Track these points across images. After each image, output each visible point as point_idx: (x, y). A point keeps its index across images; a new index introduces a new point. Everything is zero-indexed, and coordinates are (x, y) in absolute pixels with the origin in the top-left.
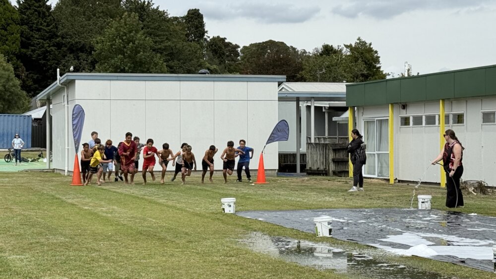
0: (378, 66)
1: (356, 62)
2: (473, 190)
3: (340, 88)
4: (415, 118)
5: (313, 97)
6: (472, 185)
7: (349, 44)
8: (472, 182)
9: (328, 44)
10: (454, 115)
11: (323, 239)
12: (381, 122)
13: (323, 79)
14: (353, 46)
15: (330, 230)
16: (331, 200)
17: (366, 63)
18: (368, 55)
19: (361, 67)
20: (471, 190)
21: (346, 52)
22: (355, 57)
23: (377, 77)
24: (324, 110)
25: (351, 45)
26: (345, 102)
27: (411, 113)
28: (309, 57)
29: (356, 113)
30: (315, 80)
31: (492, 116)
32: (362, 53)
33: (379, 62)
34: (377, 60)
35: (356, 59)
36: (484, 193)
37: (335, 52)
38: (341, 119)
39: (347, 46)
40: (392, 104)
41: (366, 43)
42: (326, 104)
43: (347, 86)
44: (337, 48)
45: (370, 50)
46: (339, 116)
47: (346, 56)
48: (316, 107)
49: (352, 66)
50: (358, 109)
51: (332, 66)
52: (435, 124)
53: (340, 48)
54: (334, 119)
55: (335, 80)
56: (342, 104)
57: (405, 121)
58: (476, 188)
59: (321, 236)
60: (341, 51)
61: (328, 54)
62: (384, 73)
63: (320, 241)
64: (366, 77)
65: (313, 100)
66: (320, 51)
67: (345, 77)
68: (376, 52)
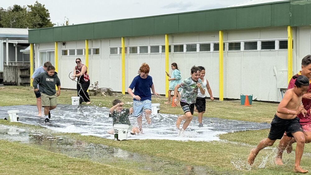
0: (48, 19)
1: (35, 16)
2: (105, 94)
3: (24, 32)
4: (70, 51)
5: (8, 37)
6: (104, 90)
7: (30, 5)
8: (104, 89)
9: (17, 5)
10: (94, 49)
11: (14, 124)
12: (50, 53)
13: (14, 26)
14: (33, 6)
15: (18, 118)
16: (18, 100)
17: (41, 17)
18: (42, 12)
19: (38, 20)
20: (103, 93)
21: (29, 10)
22: (34, 13)
23: (48, 26)
24: (14, 45)
25: (32, 6)
26: (28, 41)
27: (68, 48)
28: (5, 12)
29: (35, 47)
30: (9, 26)
31: (116, 50)
32: (39, 11)
33: (49, 17)
34: (48, 15)
35: (35, 15)
36: (111, 95)
37: (22, 10)
38: (25, 51)
39: (29, 6)
40: (57, 42)
41: (41, 5)
42: (16, 42)
43: (29, 30)
44: (23, 8)
45: (44, 9)
46: (24, 49)
47: (29, 12)
48: (9, 44)
49: (33, 18)
50: (36, 45)
51: (20, 18)
52: (82, 54)
53: (25, 7)
54: (21, 51)
55: (21, 27)
56: (26, 42)
57: (65, 53)
58: (106, 92)
59: (12, 121)
60: (25, 9)
61: (17, 11)
62: (52, 23)
63: (11, 125)
64: (41, 26)
65: (7, 39)
66: (12, 9)
67: (28, 25)
68: (47, 10)
